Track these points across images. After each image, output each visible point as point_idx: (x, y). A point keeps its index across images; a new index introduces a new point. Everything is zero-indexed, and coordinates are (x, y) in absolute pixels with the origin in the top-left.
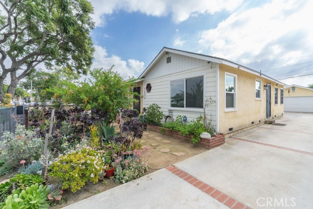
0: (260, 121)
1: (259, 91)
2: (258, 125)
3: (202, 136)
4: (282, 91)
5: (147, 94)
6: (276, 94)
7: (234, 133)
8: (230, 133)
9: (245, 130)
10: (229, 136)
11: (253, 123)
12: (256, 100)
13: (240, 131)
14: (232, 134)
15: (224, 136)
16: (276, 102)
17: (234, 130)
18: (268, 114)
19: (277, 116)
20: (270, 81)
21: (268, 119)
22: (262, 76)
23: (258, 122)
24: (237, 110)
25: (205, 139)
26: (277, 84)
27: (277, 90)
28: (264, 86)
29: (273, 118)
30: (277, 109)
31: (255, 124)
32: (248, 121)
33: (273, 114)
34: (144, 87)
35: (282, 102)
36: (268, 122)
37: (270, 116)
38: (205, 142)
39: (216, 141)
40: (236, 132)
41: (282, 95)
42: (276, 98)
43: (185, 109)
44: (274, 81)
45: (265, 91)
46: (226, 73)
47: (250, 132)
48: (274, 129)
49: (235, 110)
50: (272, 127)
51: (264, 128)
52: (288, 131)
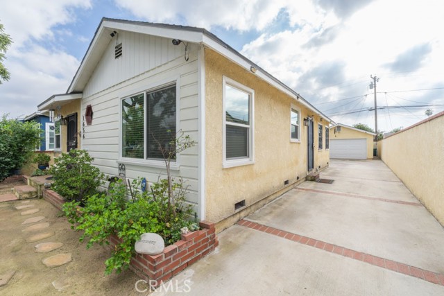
0: (298, 178)
1: (296, 127)
2: (295, 185)
3: (140, 247)
4: (327, 130)
5: (88, 128)
6: (321, 134)
7: (249, 210)
8: (240, 212)
9: (272, 197)
10: (235, 219)
11: (286, 182)
12: (291, 143)
13: (261, 203)
14: (242, 214)
15: (213, 231)
16: (320, 146)
17: (247, 204)
18: (311, 165)
19: (321, 167)
20: (313, 112)
21: (311, 172)
22: (300, 100)
23: (295, 180)
24: (253, 161)
25: (146, 256)
26: (321, 119)
27: (321, 128)
28: (305, 120)
29: (317, 170)
30: (321, 156)
31: (290, 183)
32: (277, 181)
33: (316, 164)
34: (82, 113)
35: (327, 146)
36: (309, 178)
37: (313, 167)
38: (145, 264)
39: (185, 252)
40: (253, 208)
41: (327, 136)
42: (320, 140)
43: (144, 161)
44: (318, 113)
45: (306, 127)
46: (225, 79)
47: (280, 202)
48: (318, 191)
49: (250, 163)
50: (316, 187)
51: (303, 189)
52: (338, 194)
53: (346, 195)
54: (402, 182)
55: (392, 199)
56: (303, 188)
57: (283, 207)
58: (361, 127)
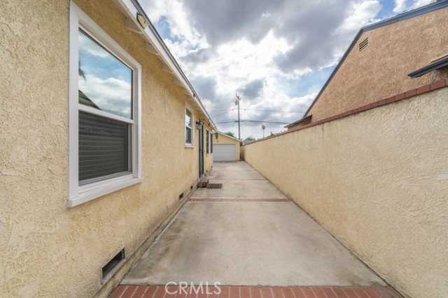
0: (191, 187)
1: (190, 131)
2: (189, 197)
4: (212, 136)
6: (207, 140)
7: (131, 262)
8: (113, 277)
11: (181, 196)
12: (186, 148)
14: (120, 274)
16: (207, 152)
17: (129, 253)
18: (201, 171)
19: (208, 171)
20: (204, 115)
21: (201, 179)
22: (195, 98)
23: (189, 191)
24: (140, 178)
26: (209, 124)
27: (208, 133)
28: (197, 123)
29: (205, 175)
30: (208, 161)
31: (184, 196)
32: (170, 198)
33: (205, 169)
35: (211, 152)
36: (201, 185)
37: (203, 173)
41: (212, 141)
42: (207, 144)
45: (198, 131)
47: (176, 226)
48: (213, 200)
49: (135, 181)
50: (209, 195)
51: (198, 200)
52: (232, 200)
53: (237, 200)
54: (267, 179)
55: (270, 197)
56: (197, 198)
57: (182, 234)
58: (230, 134)
